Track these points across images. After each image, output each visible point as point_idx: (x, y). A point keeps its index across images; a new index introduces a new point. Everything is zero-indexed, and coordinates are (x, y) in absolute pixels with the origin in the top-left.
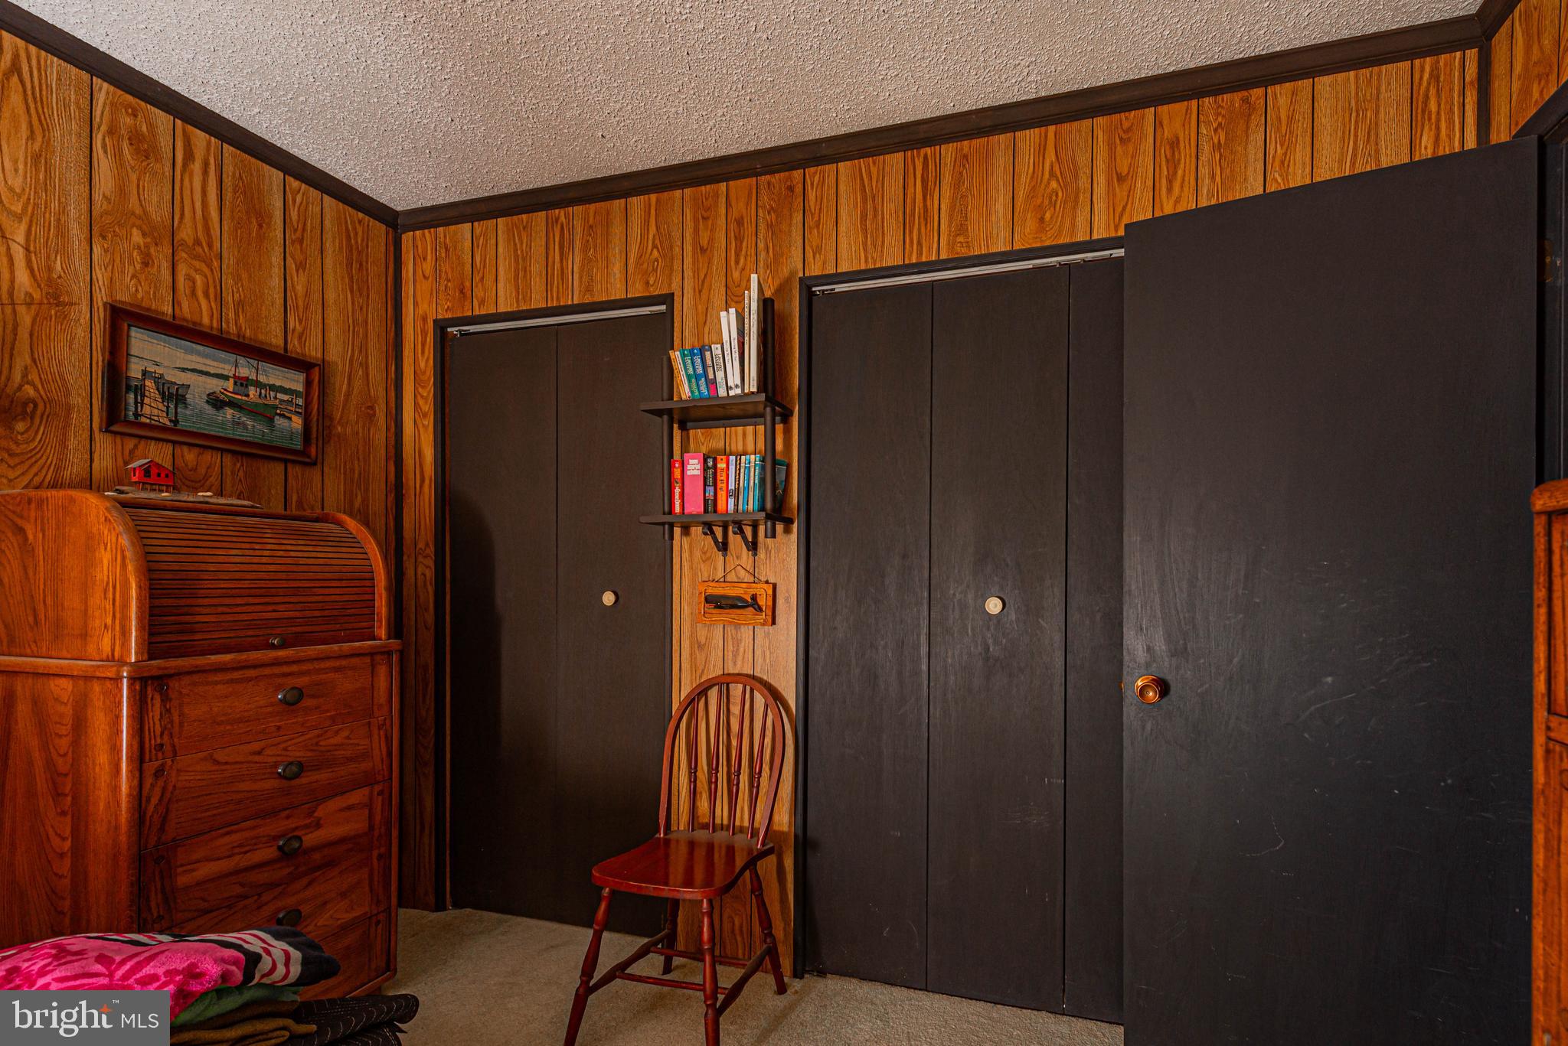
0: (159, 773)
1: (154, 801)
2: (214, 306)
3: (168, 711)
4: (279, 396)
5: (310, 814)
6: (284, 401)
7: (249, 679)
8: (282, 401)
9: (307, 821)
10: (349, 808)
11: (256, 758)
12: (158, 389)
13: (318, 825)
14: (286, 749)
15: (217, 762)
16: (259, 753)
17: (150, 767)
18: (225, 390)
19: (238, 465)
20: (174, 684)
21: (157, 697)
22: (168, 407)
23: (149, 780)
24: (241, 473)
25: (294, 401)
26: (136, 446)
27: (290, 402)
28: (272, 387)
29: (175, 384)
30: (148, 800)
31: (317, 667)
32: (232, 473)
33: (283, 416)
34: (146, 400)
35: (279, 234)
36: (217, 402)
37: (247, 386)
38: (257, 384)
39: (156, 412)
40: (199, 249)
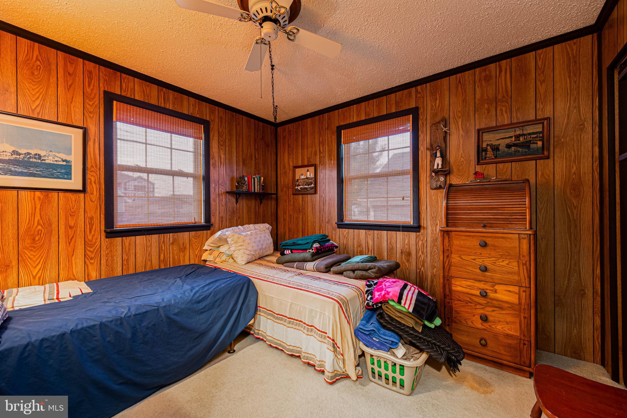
0: (448, 256)
1: (447, 264)
2: (509, 115)
3: (450, 241)
4: (532, 136)
5: (493, 287)
6: (534, 137)
7: (470, 236)
8: (533, 138)
9: (492, 289)
10: (509, 291)
11: (474, 261)
12: (491, 148)
13: (496, 292)
14: (483, 261)
15: (462, 258)
16: (474, 260)
17: (446, 255)
18: (512, 141)
19: (517, 165)
20: (450, 233)
21: (447, 236)
22: (494, 153)
23: (445, 258)
24: (518, 168)
25: (538, 136)
26: (486, 167)
27: (537, 137)
28: (529, 134)
29: (496, 145)
30: (445, 263)
31: (495, 236)
32: (515, 168)
33: (534, 143)
34: (488, 153)
35: (534, 75)
36: (509, 146)
37: (519, 137)
38: (523, 135)
39: (490, 155)
40: (504, 99)
